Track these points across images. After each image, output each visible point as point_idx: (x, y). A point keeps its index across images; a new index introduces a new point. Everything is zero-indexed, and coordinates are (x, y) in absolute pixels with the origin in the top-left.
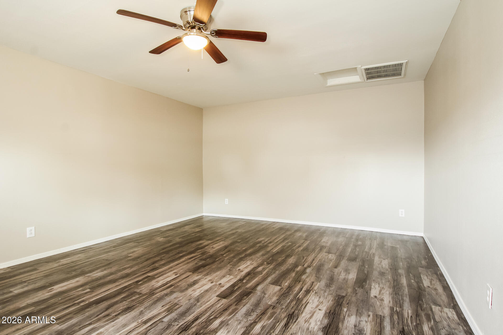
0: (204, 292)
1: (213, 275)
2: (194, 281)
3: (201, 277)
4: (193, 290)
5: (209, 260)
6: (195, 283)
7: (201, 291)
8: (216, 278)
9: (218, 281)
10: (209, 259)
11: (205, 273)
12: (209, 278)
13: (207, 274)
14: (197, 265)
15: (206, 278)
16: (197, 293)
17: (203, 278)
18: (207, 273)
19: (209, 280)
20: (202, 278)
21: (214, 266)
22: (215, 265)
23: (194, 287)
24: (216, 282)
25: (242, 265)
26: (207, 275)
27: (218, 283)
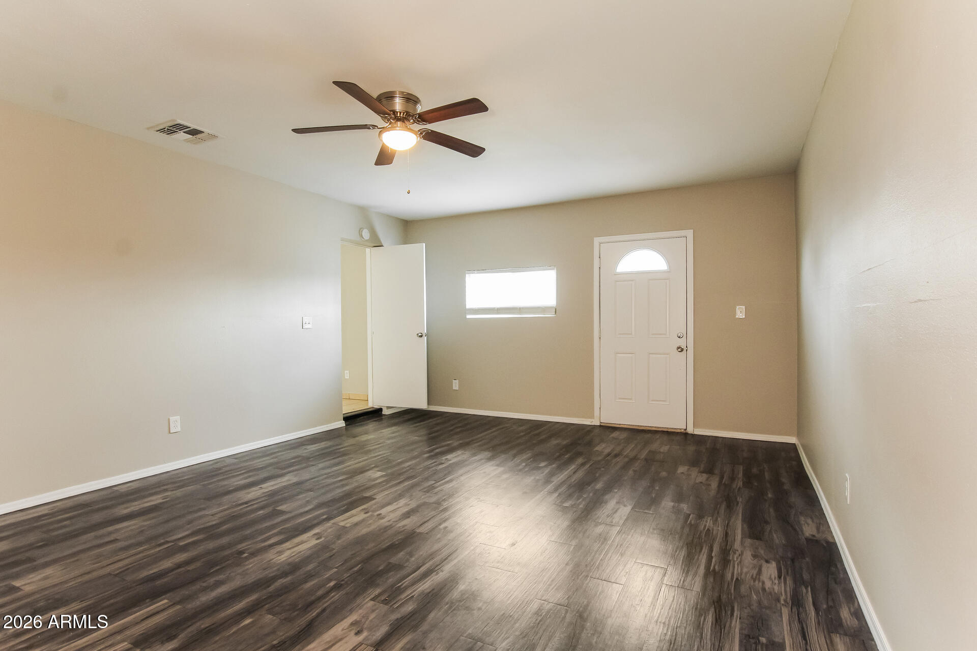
0: (393, 503)
1: (375, 527)
2: (409, 517)
3: (397, 524)
4: (409, 505)
5: (379, 566)
6: (407, 515)
7: (397, 504)
8: (370, 522)
9: (368, 517)
10: (380, 569)
11: (390, 532)
12: (383, 522)
13: (386, 529)
14: (408, 549)
15: (389, 521)
16: (402, 502)
17: (394, 522)
18: (386, 531)
19: (383, 518)
20: (396, 521)
21: (371, 546)
22: (368, 550)
23: (407, 510)
24: (372, 516)
25: (302, 551)
26: (387, 527)
27: (370, 513)
